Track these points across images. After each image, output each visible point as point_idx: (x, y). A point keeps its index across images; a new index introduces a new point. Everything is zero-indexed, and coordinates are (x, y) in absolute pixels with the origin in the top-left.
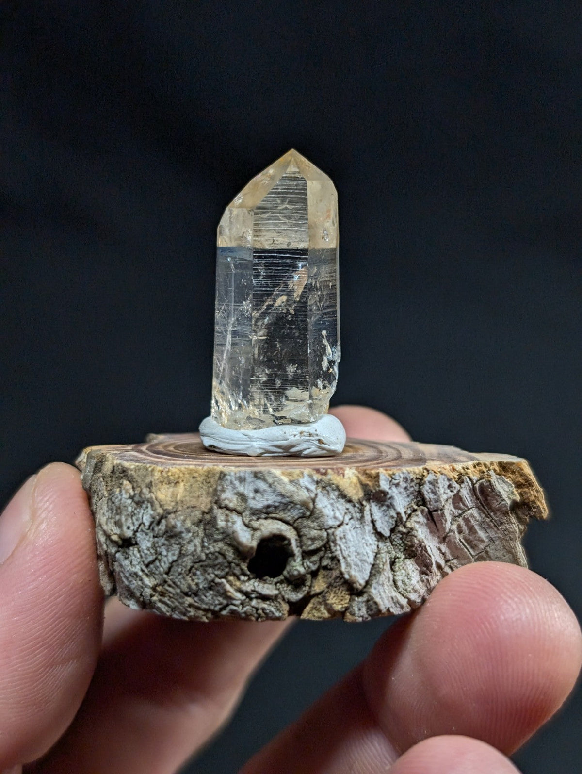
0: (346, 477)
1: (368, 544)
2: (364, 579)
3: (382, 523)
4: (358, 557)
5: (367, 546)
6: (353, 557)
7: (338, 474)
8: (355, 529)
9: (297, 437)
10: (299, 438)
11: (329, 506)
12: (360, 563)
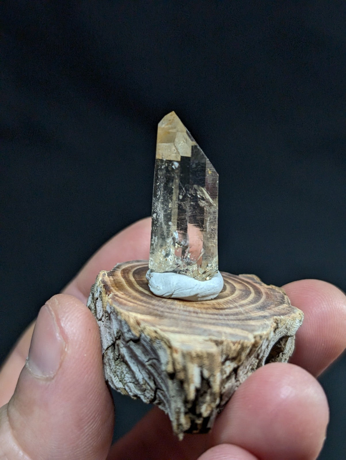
8: (105, 327)
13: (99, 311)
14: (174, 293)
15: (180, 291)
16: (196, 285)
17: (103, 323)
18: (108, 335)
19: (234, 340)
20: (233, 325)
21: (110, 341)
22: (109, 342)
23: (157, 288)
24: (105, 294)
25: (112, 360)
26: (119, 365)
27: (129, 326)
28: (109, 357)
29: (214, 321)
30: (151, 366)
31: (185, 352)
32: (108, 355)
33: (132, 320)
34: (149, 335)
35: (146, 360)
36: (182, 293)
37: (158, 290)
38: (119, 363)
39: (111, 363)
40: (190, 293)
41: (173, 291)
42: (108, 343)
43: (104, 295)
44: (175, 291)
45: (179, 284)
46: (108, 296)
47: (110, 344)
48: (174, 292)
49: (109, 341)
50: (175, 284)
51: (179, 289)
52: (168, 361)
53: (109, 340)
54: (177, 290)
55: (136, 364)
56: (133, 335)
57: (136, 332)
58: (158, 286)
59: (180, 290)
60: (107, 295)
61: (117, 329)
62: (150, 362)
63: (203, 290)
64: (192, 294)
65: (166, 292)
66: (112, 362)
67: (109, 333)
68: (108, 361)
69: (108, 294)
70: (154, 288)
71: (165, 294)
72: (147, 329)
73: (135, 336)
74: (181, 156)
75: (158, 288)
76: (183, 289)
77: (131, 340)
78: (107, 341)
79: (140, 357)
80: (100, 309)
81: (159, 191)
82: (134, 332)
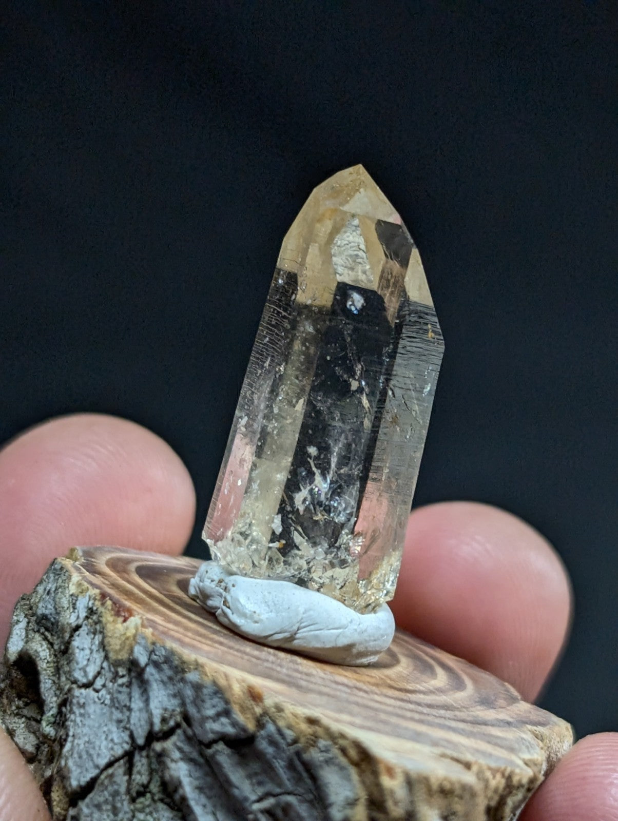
0: (125, 624)
1: (110, 738)
2: (79, 781)
3: (139, 720)
4: (87, 745)
5: (106, 739)
6: (81, 742)
7: (118, 614)
8: (103, 705)
9: (213, 585)
10: (214, 586)
11: (88, 652)
12: (85, 756)
13: (85, 663)
14: (297, 636)
15: (311, 631)
16: (351, 622)
17: (96, 695)
18: (114, 729)
19: (493, 765)
20: (463, 730)
21: (121, 744)
22: (116, 747)
23: (251, 615)
24: (112, 615)
25: (124, 797)
26: (147, 810)
27: (227, 702)
28: (116, 787)
29: (417, 716)
30: (267, 815)
31: (413, 774)
32: (115, 782)
33: (238, 685)
34: (290, 727)
35: (253, 797)
36: (316, 637)
37: (256, 622)
38: (149, 806)
39: (119, 805)
40: (336, 641)
41: (295, 628)
42: (112, 749)
43: (111, 619)
44: (298, 630)
45: (311, 613)
46: (125, 621)
47: (119, 752)
48: (295, 634)
49: (115, 744)
50: (301, 610)
51: (309, 626)
52: (357, 797)
53: (116, 740)
54: (305, 627)
55: (210, 808)
56: (234, 724)
57: (248, 718)
58: (255, 612)
59: (312, 627)
60: (121, 619)
61: (166, 710)
62: (268, 803)
63: (365, 636)
64: (343, 642)
65: (278, 630)
66: (122, 801)
67: (119, 721)
68: (110, 799)
69: (124, 616)
70: (244, 615)
71: (272, 635)
72: (287, 711)
73: (244, 730)
74: (339, 283)
75: (256, 617)
76: (321, 627)
77: (224, 738)
78: (110, 745)
79: (237, 788)
80: (87, 657)
81: (284, 364)
82: (240, 718)
